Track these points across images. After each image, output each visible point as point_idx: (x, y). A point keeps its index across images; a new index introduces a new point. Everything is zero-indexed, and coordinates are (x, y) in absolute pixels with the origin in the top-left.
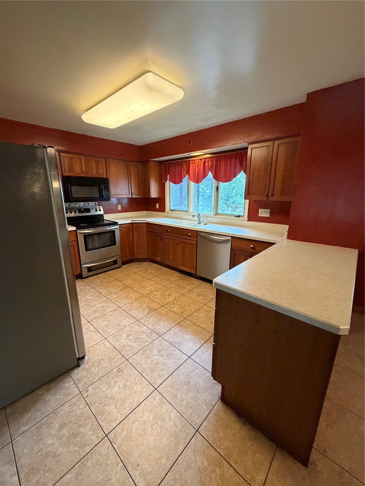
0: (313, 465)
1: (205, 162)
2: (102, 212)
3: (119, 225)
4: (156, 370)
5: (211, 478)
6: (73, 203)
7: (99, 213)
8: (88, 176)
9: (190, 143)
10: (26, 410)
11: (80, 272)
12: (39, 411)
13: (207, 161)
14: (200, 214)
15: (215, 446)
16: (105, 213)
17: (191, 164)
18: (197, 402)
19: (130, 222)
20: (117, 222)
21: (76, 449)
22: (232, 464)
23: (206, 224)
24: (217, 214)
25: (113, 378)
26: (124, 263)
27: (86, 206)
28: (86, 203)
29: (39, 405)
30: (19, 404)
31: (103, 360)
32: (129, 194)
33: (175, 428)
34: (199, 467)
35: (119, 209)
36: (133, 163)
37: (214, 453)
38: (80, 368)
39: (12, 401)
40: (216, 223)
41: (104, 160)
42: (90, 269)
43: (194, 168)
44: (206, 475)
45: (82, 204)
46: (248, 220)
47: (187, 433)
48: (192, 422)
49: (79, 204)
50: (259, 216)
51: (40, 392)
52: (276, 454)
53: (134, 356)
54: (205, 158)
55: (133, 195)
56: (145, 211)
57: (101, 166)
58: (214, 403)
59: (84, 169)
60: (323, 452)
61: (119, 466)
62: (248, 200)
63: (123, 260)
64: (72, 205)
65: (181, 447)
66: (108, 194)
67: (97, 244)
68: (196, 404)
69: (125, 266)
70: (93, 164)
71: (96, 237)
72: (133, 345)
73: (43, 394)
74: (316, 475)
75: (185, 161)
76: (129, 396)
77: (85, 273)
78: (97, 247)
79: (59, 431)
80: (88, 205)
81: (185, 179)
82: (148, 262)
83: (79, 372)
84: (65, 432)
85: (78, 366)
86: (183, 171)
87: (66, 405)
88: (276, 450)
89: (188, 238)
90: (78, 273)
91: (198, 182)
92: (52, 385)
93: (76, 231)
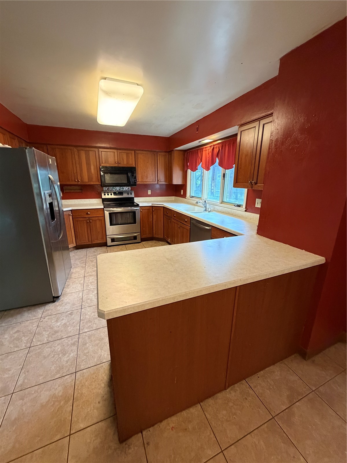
0: (127, 446)
1: (213, 148)
2: (133, 196)
3: (140, 207)
4: (91, 322)
5: (54, 404)
6: (111, 187)
7: (130, 196)
8: (120, 166)
9: (197, 131)
10: (12, 316)
11: (106, 242)
12: (16, 319)
13: (215, 148)
14: (206, 201)
15: (76, 387)
16: (135, 197)
17: (204, 151)
18: (94, 355)
19: (150, 205)
20: (139, 205)
21: (12, 346)
22: (74, 405)
23: (210, 212)
24: (222, 202)
25: (63, 316)
26: (143, 240)
27: (121, 190)
28: (121, 187)
29: (19, 316)
30: (12, 312)
31: (69, 303)
32: (155, 181)
33: (65, 362)
34: (55, 393)
35: (149, 194)
36: (160, 153)
37: (71, 391)
38: (54, 304)
39: (10, 308)
40: (220, 212)
41: (134, 152)
42: (113, 240)
43: (206, 156)
44: (53, 401)
45: (118, 188)
46: (246, 211)
47: (69, 370)
48: (78, 365)
49: (116, 188)
50: (256, 206)
51: (25, 309)
52: (108, 419)
53: (88, 308)
54: (214, 145)
55: (159, 182)
56: (174, 197)
57: (131, 157)
58: (104, 361)
59: (116, 161)
60: (145, 444)
61: (20, 367)
62: (247, 189)
63: (143, 237)
64: (110, 189)
65: (58, 376)
66: (135, 180)
67: (120, 221)
68: (93, 355)
69: (144, 242)
70: (125, 156)
71: (119, 215)
72: (94, 300)
73: (25, 311)
74: (121, 453)
75: (200, 149)
76: (62, 331)
77: (109, 242)
78: (120, 224)
79: (14, 333)
80: (122, 189)
81: (199, 167)
82: (164, 242)
83: (51, 306)
84: (16, 335)
85: (54, 302)
86: (198, 159)
87: (28, 322)
88: (112, 416)
89: (185, 223)
90: (104, 242)
91: (208, 169)
92: (33, 308)
93: (104, 209)
